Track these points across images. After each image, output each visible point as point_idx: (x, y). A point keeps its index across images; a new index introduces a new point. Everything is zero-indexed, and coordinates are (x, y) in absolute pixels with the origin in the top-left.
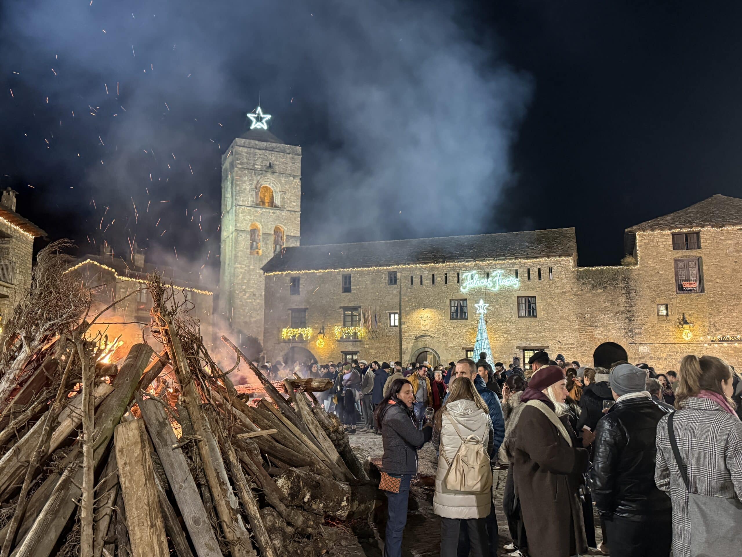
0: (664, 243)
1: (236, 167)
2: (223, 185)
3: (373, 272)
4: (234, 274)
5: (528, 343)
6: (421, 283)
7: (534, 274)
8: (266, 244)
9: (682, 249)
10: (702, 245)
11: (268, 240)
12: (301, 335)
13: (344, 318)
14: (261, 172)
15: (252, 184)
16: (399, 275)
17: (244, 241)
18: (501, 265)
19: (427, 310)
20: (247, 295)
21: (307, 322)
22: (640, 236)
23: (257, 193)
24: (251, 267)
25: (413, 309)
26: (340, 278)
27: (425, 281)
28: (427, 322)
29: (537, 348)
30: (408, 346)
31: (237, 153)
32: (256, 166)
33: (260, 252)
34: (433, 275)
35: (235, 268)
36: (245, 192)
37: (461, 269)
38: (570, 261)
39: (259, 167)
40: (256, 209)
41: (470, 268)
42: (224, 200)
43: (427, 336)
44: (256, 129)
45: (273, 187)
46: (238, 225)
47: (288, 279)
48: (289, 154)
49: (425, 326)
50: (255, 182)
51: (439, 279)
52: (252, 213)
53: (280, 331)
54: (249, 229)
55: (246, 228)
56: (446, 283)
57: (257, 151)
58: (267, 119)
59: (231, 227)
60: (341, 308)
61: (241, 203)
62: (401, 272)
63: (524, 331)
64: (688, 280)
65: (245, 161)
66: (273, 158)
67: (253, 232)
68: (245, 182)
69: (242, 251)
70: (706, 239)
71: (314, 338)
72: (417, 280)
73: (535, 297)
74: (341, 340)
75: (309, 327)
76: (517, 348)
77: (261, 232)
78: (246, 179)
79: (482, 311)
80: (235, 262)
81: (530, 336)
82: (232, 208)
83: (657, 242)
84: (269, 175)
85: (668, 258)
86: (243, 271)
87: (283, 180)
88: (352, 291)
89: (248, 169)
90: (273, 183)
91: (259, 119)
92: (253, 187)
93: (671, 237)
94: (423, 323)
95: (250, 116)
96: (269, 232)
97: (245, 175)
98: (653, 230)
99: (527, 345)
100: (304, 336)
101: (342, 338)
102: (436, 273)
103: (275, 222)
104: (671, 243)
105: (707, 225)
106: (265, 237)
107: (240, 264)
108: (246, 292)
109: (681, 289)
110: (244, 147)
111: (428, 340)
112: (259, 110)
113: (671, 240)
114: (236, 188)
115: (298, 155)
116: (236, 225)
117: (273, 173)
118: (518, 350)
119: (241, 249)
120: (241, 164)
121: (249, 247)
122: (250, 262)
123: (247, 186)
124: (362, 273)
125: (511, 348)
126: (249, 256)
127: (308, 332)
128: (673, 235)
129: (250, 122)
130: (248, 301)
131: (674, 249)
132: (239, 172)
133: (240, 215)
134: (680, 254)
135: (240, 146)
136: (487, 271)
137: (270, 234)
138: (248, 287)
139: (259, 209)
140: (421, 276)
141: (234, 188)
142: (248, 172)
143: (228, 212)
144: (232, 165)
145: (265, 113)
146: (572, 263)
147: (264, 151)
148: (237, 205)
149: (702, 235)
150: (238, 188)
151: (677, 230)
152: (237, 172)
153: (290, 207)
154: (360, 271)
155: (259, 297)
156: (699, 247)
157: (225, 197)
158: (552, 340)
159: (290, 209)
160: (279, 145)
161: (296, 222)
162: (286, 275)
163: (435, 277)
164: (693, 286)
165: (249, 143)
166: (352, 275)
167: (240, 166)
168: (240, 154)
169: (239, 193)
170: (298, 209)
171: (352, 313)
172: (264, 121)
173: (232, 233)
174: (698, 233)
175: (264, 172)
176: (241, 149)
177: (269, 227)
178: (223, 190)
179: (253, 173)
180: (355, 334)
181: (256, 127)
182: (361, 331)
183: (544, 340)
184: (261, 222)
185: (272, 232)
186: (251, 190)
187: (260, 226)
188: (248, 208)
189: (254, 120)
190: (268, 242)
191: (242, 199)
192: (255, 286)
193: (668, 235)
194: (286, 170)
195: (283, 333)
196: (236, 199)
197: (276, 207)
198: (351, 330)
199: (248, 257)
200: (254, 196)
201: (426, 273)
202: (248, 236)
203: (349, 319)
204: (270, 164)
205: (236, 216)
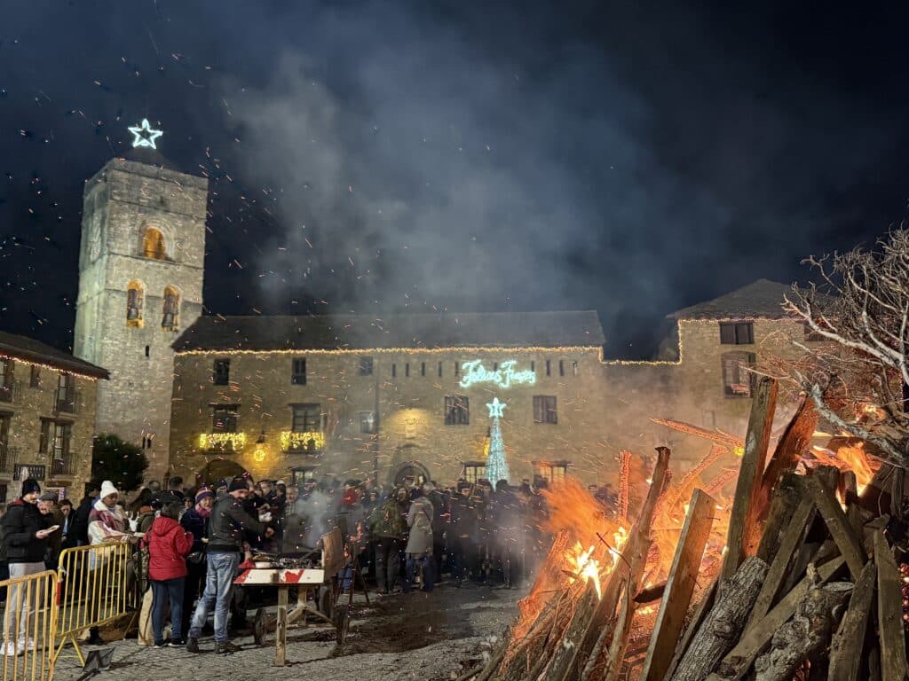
0: (711, 335)
1: (112, 199)
2: (83, 224)
3: (339, 357)
4: (101, 353)
5: (546, 456)
6: (407, 374)
7: (554, 366)
8: (152, 311)
9: (731, 343)
10: (756, 338)
11: (155, 306)
12: (229, 442)
13: (294, 420)
14: (148, 209)
15: (134, 225)
16: (376, 361)
17: (119, 305)
18: (512, 353)
19: (414, 410)
20: (121, 384)
21: (237, 424)
22: (684, 325)
23: (141, 239)
24: (128, 344)
25: (395, 410)
26: (289, 363)
27: (412, 372)
28: (412, 428)
30: (385, 459)
31: (113, 179)
32: (141, 200)
33: (141, 323)
34: (423, 365)
35: (103, 344)
36: (123, 236)
37: (460, 357)
38: (599, 352)
39: (146, 201)
40: (139, 261)
41: (473, 355)
42: (87, 246)
43: (414, 446)
44: (140, 148)
45: (164, 231)
46: (111, 282)
47: (211, 361)
48: (190, 186)
49: (412, 431)
50: (139, 222)
51: (431, 369)
52: (132, 266)
53: (195, 437)
54: (125, 289)
55: (122, 286)
56: (440, 375)
57: (144, 178)
58: (156, 136)
59: (96, 285)
60: (290, 405)
61: (116, 251)
62: (379, 358)
63: (541, 441)
64: (738, 382)
65: (125, 191)
66: (166, 191)
67: (132, 294)
68: (124, 221)
69: (115, 320)
70: (760, 333)
71: (249, 447)
72: (401, 370)
73: (555, 398)
74: (291, 451)
75: (241, 432)
77: (144, 294)
78: (126, 216)
79: (496, 414)
80: (103, 335)
81: (549, 448)
82: (101, 256)
83: (703, 333)
84: (159, 214)
85: (715, 353)
86: (116, 349)
87: (179, 223)
88: (308, 383)
89: (130, 203)
90: (165, 226)
91: (145, 135)
92: (136, 228)
93: (719, 328)
94: (409, 428)
95: (133, 130)
96: (155, 294)
97: (124, 211)
98: (698, 318)
100: (234, 444)
101: (291, 448)
102: (427, 361)
103: (166, 281)
104: (718, 335)
105: (762, 315)
106: (150, 301)
107: (111, 338)
108: (119, 381)
109: (729, 391)
110: (125, 171)
111: (414, 451)
112: (145, 123)
113: (719, 331)
114: (109, 227)
115: (204, 190)
116: (107, 282)
117: (167, 211)
119: (114, 316)
120: (120, 194)
121: (125, 314)
122: (126, 337)
123: (126, 228)
124: (322, 357)
126: (125, 328)
127: (238, 439)
128: (721, 324)
129: (132, 138)
130: (121, 393)
131: (722, 343)
132: (117, 206)
133: (115, 268)
134: (729, 348)
135: (119, 170)
136: (495, 361)
137: (158, 298)
138: (122, 373)
139: (143, 262)
140: (407, 366)
141: (105, 229)
142: (130, 207)
143: (94, 263)
144: (105, 197)
145: (154, 127)
146: (600, 355)
147: (153, 180)
148: (110, 253)
149: (755, 327)
150: (112, 229)
151: (726, 320)
152: (113, 206)
153: (190, 261)
154: (320, 354)
155: (137, 388)
156: (751, 342)
157: (87, 241)
158: (575, 453)
159: (188, 263)
160: (176, 173)
161: (198, 283)
162: (209, 356)
163: (426, 366)
164: (744, 389)
165: (133, 167)
166: (308, 360)
167: (118, 198)
168: (118, 181)
169: (113, 237)
170: (201, 265)
171: (306, 413)
172: (152, 138)
173: (99, 293)
174: (750, 324)
175: (153, 210)
176: (120, 174)
177: (158, 287)
178: (83, 232)
179: (137, 209)
180: (311, 442)
181: (140, 146)
182: (319, 439)
183: (566, 454)
184: (145, 280)
185: (162, 295)
186: (133, 233)
187: (143, 286)
188: (126, 259)
189: (138, 136)
190: (154, 309)
191: (118, 245)
192: (133, 372)
193: (715, 325)
194: (185, 208)
195: (201, 439)
196: (108, 245)
197: (167, 259)
198: (306, 437)
199: (123, 330)
200: (136, 242)
201: (415, 361)
202: (125, 299)
203: (301, 421)
204: (162, 197)
205: (107, 268)
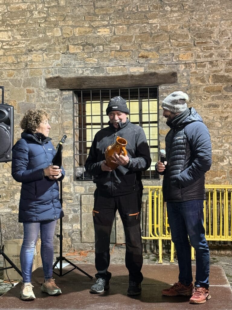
5: (94, 61)
29: (127, 84)
63: (78, 11)
76: (51, 83)
81: (104, 32)
99: (88, 73)
118: (56, 91)
125: (28, 83)
158: (188, 48)
183: (158, 49)
